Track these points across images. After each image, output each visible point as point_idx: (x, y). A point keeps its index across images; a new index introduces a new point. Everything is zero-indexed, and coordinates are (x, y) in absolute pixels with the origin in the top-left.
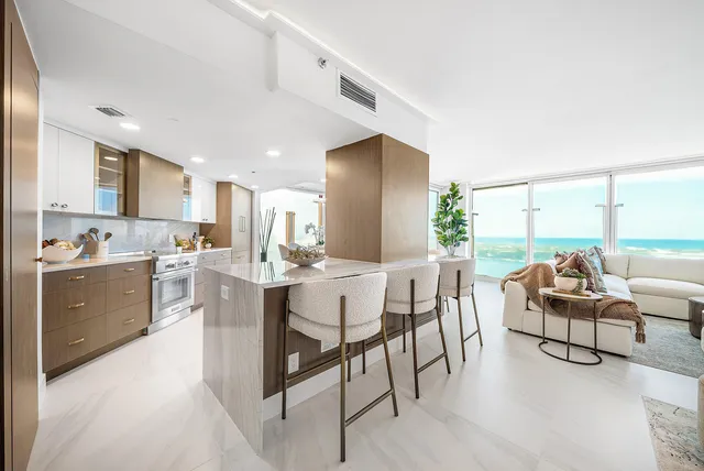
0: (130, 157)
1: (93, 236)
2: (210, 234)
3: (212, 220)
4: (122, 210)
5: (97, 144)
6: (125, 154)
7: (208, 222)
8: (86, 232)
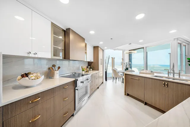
0: (66, 32)
1: (54, 68)
2: (92, 66)
3: (92, 61)
4: (64, 57)
5: (52, 23)
6: (64, 31)
7: (91, 61)
8: (51, 66)
